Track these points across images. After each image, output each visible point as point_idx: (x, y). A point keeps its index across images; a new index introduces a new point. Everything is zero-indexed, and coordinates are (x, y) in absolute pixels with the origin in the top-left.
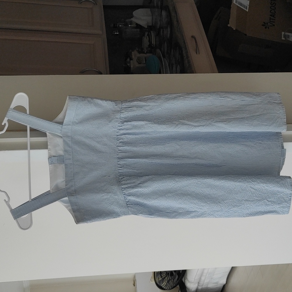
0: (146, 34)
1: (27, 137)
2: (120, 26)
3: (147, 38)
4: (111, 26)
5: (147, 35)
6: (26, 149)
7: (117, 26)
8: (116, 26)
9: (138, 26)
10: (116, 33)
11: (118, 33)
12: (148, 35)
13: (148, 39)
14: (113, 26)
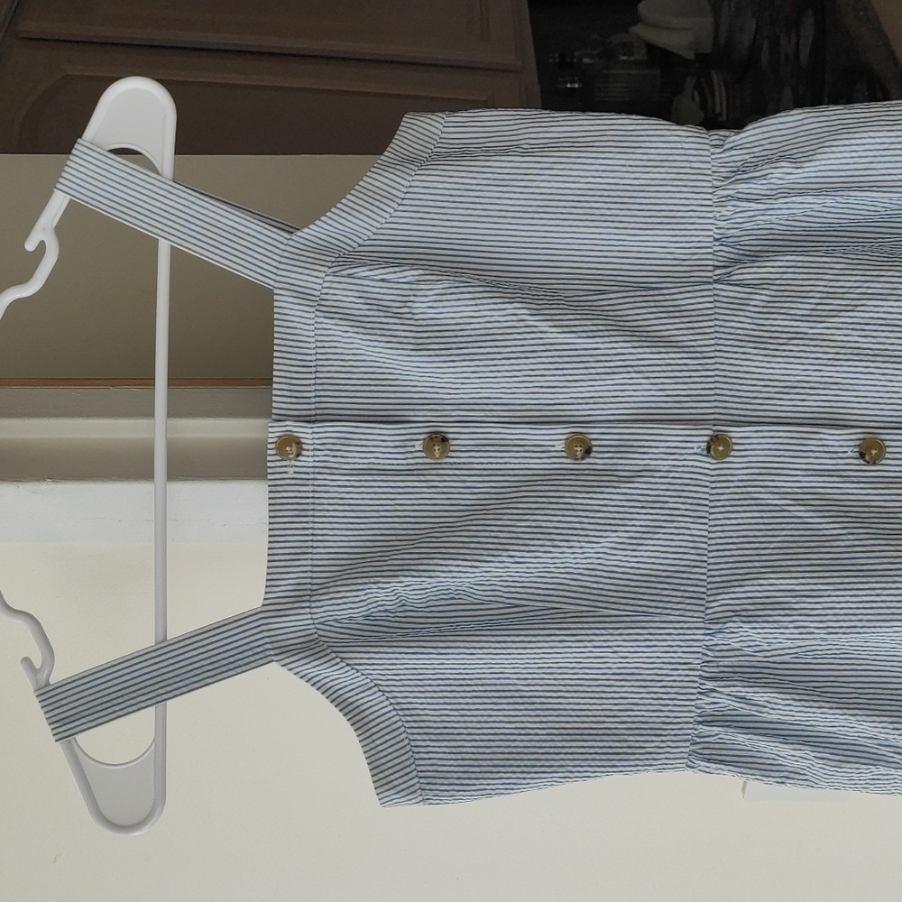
0: (690, 82)
1: (150, 414)
2: (586, 60)
3: (693, 97)
4: (551, 61)
5: (695, 88)
6: (146, 474)
7: (575, 60)
8: (569, 60)
9: (658, 56)
10: (569, 86)
11: (576, 86)
12: (697, 87)
13: (697, 98)
14: (557, 60)
